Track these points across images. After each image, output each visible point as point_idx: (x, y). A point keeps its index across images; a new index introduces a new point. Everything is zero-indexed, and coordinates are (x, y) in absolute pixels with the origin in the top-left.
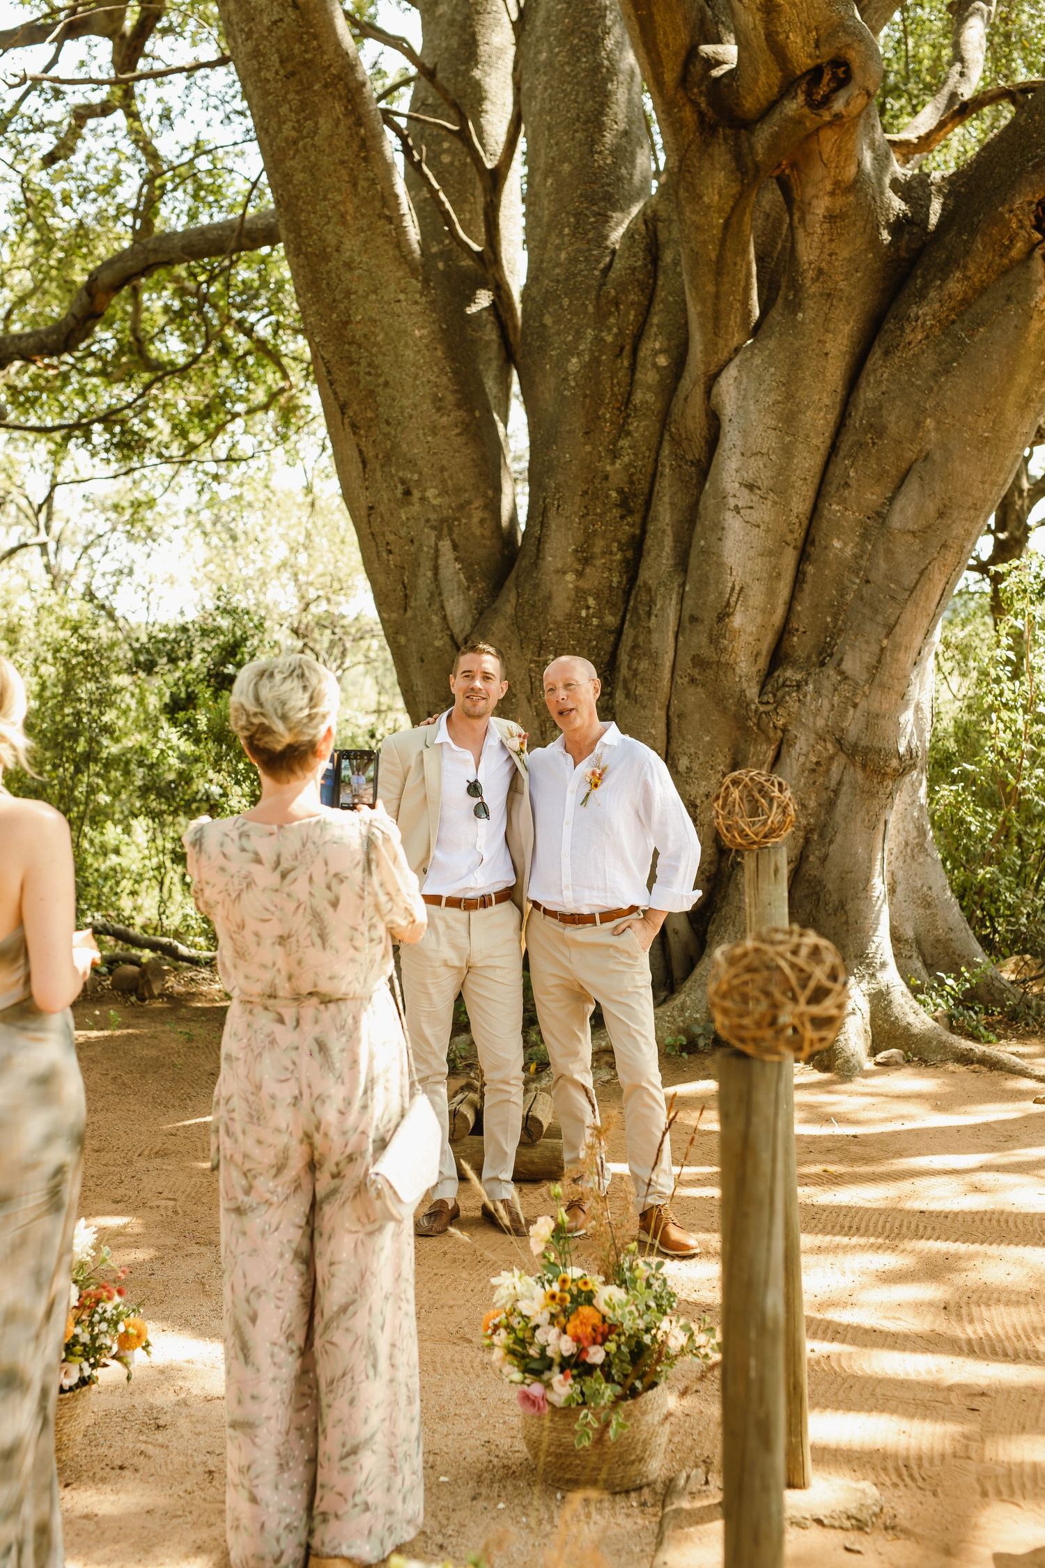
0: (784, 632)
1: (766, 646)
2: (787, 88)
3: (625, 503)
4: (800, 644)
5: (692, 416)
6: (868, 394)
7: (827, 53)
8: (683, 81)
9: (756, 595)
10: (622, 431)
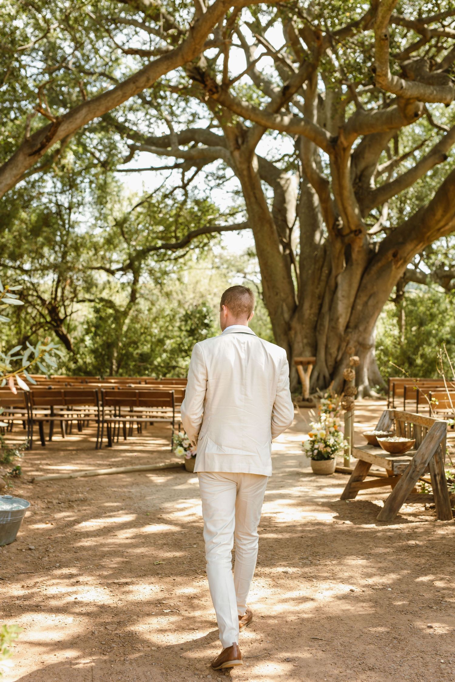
2: (351, 232)
3: (319, 298)
5: (332, 283)
6: (364, 281)
7: (357, 228)
8: (333, 228)
10: (319, 284)
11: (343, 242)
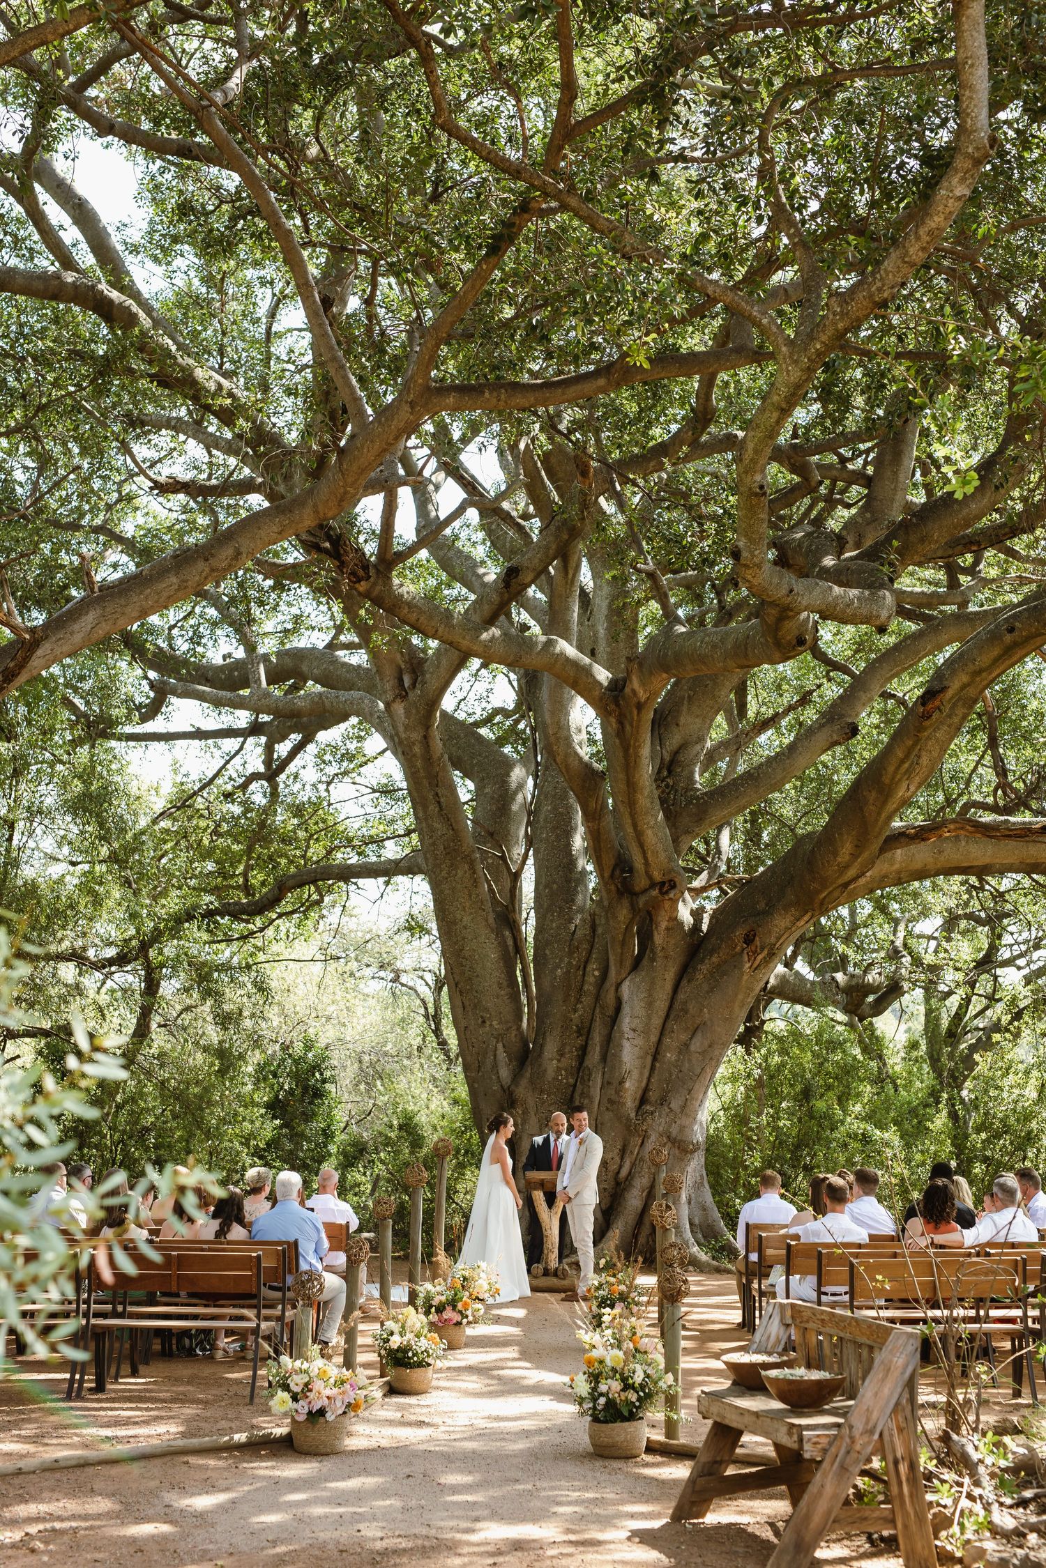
0: (646, 1090)
1: (638, 1096)
2: (653, 885)
3: (579, 1032)
4: (653, 1095)
5: (610, 998)
6: (681, 996)
7: (667, 878)
8: (612, 876)
9: (635, 1075)
10: (578, 1001)
11: (633, 908)
